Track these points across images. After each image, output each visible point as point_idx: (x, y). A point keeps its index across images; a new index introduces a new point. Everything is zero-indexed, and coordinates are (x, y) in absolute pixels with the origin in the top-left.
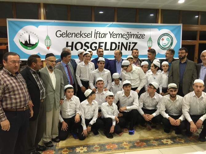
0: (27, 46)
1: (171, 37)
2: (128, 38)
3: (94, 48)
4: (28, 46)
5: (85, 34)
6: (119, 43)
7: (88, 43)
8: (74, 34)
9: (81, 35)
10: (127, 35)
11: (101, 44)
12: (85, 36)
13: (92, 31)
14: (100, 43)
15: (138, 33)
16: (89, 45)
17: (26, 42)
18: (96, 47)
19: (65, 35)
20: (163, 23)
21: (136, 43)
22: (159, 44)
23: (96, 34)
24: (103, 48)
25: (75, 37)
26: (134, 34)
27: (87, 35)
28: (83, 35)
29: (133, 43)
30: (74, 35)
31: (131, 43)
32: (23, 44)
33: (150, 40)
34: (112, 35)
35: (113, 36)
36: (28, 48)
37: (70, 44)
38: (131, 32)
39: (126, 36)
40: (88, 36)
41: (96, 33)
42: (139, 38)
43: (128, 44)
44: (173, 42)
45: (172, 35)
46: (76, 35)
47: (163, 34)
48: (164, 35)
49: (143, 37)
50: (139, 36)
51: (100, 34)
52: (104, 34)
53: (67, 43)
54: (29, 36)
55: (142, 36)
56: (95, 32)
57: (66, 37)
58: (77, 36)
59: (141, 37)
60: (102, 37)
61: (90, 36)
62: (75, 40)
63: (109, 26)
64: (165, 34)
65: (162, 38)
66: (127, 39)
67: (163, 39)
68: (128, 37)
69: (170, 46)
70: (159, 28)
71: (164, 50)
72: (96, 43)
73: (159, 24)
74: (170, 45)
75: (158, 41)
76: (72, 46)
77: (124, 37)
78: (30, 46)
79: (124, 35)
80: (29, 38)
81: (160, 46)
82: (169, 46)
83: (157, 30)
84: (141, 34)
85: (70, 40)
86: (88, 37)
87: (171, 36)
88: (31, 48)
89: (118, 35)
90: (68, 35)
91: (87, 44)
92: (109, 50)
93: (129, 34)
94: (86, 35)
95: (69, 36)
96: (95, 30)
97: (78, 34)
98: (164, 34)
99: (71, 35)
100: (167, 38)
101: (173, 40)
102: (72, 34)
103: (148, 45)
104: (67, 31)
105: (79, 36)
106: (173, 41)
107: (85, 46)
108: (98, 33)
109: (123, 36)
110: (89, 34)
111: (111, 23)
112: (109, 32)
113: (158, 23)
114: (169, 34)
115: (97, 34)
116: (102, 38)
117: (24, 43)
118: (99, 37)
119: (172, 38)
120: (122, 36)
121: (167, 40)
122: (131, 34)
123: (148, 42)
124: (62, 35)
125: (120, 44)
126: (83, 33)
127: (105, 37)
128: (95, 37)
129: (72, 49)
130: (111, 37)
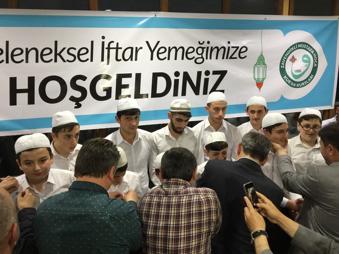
1: (313, 52)
2: (201, 60)
3: (104, 94)
5: (71, 51)
6: (177, 74)
7: (83, 78)
8: (33, 52)
9: (56, 55)
10: (200, 51)
11: (125, 81)
12: (72, 58)
13: (92, 42)
14: (120, 77)
15: (229, 43)
16: (86, 85)
18: (108, 90)
19: (3, 57)
20: (296, 13)
21: (223, 74)
22: (283, 72)
23: (106, 51)
24: (131, 90)
25: (37, 61)
26: (217, 47)
27: (79, 54)
28: (65, 54)
29: (215, 73)
30: (32, 54)
31: (211, 73)
33: (261, 61)
34: (156, 51)
35: (158, 53)
37: (22, 84)
38: (208, 42)
39: (195, 54)
40: (82, 58)
41: (106, 46)
42: (231, 58)
43: (203, 76)
44: (317, 67)
45: (317, 46)
46: (42, 55)
47: (295, 45)
48: (298, 48)
49: (242, 55)
50: (232, 51)
51: (117, 48)
52: (132, 48)
53: (13, 81)
55: (240, 53)
56: (103, 43)
57: (7, 62)
58: (46, 58)
59: (236, 55)
60: (126, 58)
61: (88, 56)
62: (40, 71)
63: (146, 25)
64: (300, 43)
65: (290, 57)
66: (198, 61)
67: (293, 57)
68: (202, 58)
69: (311, 77)
70: (285, 27)
71: (296, 87)
72: (108, 77)
73: (285, 17)
74: (310, 75)
75: (281, 65)
76: (30, 91)
77: (190, 56)
79: (191, 50)
81: (285, 77)
82: (309, 77)
83: (278, 33)
84: (238, 47)
85: (23, 72)
86: (80, 60)
87: (314, 49)
89: (173, 51)
90: (12, 55)
91: (79, 82)
92: (150, 95)
93: (203, 48)
94: (75, 53)
95: (17, 59)
96: (103, 38)
97: (47, 51)
98: (298, 44)
99: (23, 56)
100: (305, 56)
101: (317, 60)
102: (28, 52)
103: (256, 77)
104: (7, 42)
105: (52, 56)
106: (317, 64)
107: (75, 87)
108: (112, 45)
109: (187, 53)
110: (84, 51)
111: (151, 15)
112: (147, 42)
113: (282, 14)
114: (309, 46)
115: (109, 48)
118: (117, 60)
119: (317, 56)
120: (185, 54)
121: (304, 61)
122: (210, 46)
123: (256, 69)
125: (181, 78)
126: (64, 49)
127: (136, 60)
128: (102, 60)
129: (31, 101)
130: (152, 59)
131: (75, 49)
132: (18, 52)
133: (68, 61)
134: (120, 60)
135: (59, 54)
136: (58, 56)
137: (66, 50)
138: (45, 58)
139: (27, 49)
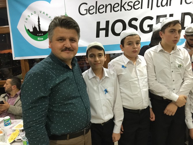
0: (37, 36)
3: (147, 29)
4: (39, 36)
5: (130, 4)
7: (136, 19)
8: (109, 6)
12: (130, 8)
16: (137, 24)
17: (35, 28)
18: (150, 26)
19: (94, 10)
25: (111, 11)
27: (134, 5)
28: (126, 7)
32: (31, 33)
36: (39, 39)
37: (103, 25)
40: (136, 7)
46: (114, 8)
54: (39, 19)
60: (163, 4)
61: (140, 6)
62: (112, 17)
72: (151, 18)
76: (106, 29)
78: (40, 36)
80: (39, 21)
85: (103, 18)
86: (135, 9)
88: (42, 39)
90: (99, 9)
91: (133, 23)
94: (132, 4)
95: (101, 11)
97: (117, 5)
99: (104, 9)
102: (106, 7)
104: (97, 2)
105: (119, 8)
107: (131, 25)
110: (137, 3)
116: (162, 6)
117: (31, 30)
118: (158, 6)
124: (89, 10)
126: (126, 3)
127: (170, 5)
128: (148, 7)
129: (107, 35)
130: (181, 4)
131: (132, 2)
132: (102, 7)
133: (128, 10)
134: (160, 6)
135: (123, 7)
136: (122, 8)
137: (127, 3)
138: (115, 9)
139: (106, 5)
